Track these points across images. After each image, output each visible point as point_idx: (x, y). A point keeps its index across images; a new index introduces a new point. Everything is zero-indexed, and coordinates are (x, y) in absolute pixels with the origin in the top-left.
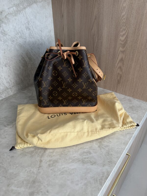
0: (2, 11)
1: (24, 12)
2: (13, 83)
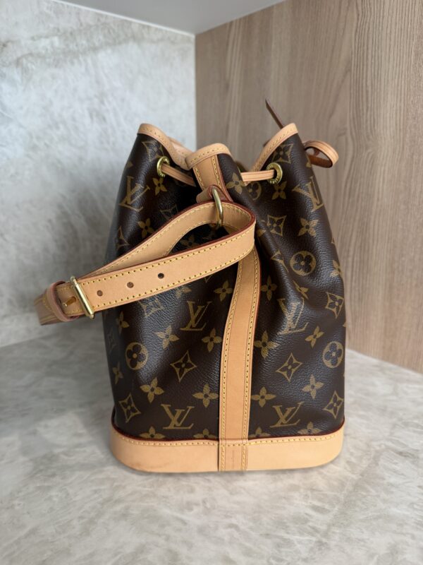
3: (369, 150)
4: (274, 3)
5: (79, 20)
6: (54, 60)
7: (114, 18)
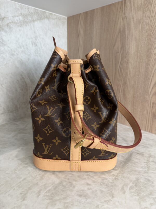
0: (5, 17)
1: (32, 25)
2: (4, 109)
3: (126, 58)
4: (95, 8)
5: (29, 11)
6: (20, 24)
7: (40, 10)
